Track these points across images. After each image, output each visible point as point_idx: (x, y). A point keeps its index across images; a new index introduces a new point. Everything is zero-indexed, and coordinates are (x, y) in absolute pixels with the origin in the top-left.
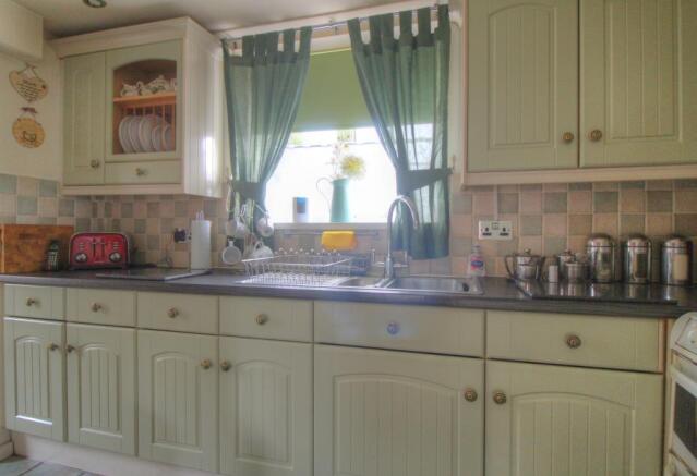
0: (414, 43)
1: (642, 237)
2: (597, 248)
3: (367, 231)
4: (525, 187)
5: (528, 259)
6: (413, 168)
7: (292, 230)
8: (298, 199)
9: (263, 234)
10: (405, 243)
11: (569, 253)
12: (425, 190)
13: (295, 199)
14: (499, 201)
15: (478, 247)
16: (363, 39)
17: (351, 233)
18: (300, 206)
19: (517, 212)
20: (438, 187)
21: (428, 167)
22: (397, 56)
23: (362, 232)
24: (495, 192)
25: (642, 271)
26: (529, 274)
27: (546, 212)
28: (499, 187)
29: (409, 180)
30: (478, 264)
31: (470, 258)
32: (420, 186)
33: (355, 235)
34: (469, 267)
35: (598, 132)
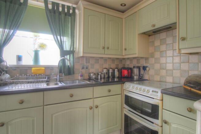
0: (66, 14)
1: (112, 68)
2: (105, 71)
3: (49, 67)
4: (91, 57)
5: (93, 74)
6: (65, 49)
7: (16, 67)
8: (19, 56)
9: (5, 69)
10: (63, 71)
11: (100, 72)
12: (68, 56)
13: (17, 56)
14: (86, 60)
15: (81, 71)
16: (49, 7)
17: (44, 68)
18: (19, 58)
19: (89, 63)
20: (71, 55)
21: (69, 50)
22: (60, 16)
23: (47, 68)
24: (85, 58)
25: (112, 76)
26: (95, 78)
27: (95, 63)
28: (86, 57)
29: (64, 53)
30: (82, 76)
31: (79, 74)
32: (67, 55)
33: (45, 69)
34: (79, 76)
35: (108, 47)
